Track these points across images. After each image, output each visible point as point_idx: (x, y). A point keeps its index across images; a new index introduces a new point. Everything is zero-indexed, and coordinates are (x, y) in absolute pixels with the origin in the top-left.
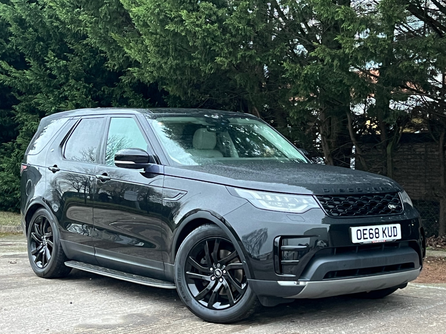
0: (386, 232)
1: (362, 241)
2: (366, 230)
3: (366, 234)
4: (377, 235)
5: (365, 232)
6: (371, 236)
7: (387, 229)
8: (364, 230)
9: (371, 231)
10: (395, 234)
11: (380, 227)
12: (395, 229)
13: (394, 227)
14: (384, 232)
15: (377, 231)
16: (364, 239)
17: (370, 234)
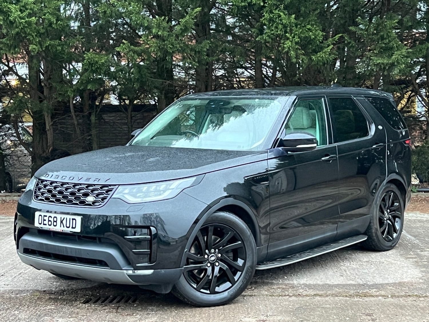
0: (64, 222)
1: (42, 226)
2: (46, 216)
3: (45, 220)
4: (55, 224)
5: (45, 218)
6: (50, 223)
7: (65, 219)
8: (44, 216)
9: (50, 219)
10: (74, 226)
11: (59, 216)
12: (74, 221)
13: (73, 219)
14: (62, 222)
15: (55, 219)
16: (44, 224)
17: (49, 221)
